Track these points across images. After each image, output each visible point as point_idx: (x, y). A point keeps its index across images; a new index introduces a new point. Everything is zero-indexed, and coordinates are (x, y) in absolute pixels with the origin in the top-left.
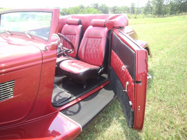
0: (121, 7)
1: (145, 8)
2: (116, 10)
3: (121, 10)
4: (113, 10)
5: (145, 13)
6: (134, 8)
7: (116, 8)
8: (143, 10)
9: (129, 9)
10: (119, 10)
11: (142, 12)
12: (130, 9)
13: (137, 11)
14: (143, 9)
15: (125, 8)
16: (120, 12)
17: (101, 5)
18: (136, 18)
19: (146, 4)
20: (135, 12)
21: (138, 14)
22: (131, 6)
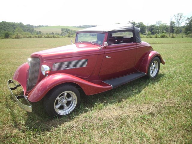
0: (159, 26)
1: (186, 27)
2: (154, 29)
3: (159, 30)
4: (150, 29)
5: (186, 32)
6: (174, 27)
7: (153, 27)
8: (183, 29)
9: (167, 28)
10: (157, 29)
11: (183, 32)
12: (169, 29)
13: (177, 31)
14: (185, 28)
15: (163, 27)
16: (158, 31)
17: (138, 24)
18: (173, 37)
19: (188, 24)
20: (174, 32)
21: (178, 33)
22: (170, 25)
